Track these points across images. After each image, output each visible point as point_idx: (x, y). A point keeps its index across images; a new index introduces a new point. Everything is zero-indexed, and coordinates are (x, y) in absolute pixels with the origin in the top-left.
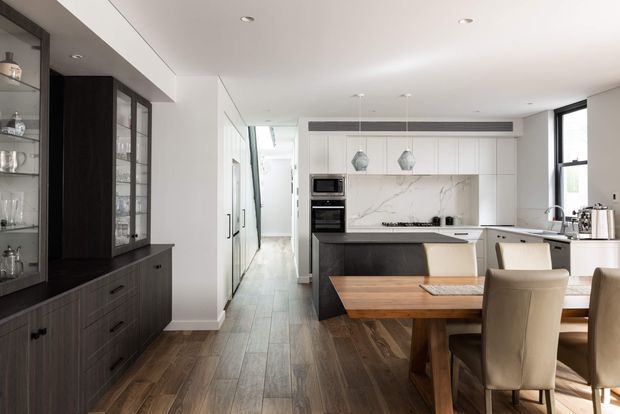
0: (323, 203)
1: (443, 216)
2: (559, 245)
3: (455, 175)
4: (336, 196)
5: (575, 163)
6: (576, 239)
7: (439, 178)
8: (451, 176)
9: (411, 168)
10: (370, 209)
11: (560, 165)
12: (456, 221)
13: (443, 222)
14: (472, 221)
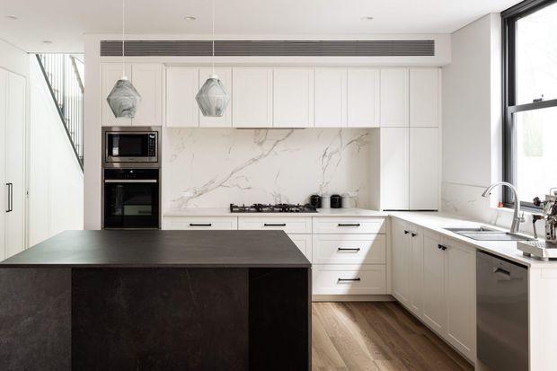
0: (124, 173)
1: (326, 194)
2: (506, 266)
3: (347, 129)
4: (142, 162)
5: (539, 104)
6: (540, 259)
7: (320, 133)
8: (341, 130)
9: (218, 111)
10: (212, 182)
11: (510, 109)
12: (346, 202)
13: (327, 202)
14: (371, 203)
